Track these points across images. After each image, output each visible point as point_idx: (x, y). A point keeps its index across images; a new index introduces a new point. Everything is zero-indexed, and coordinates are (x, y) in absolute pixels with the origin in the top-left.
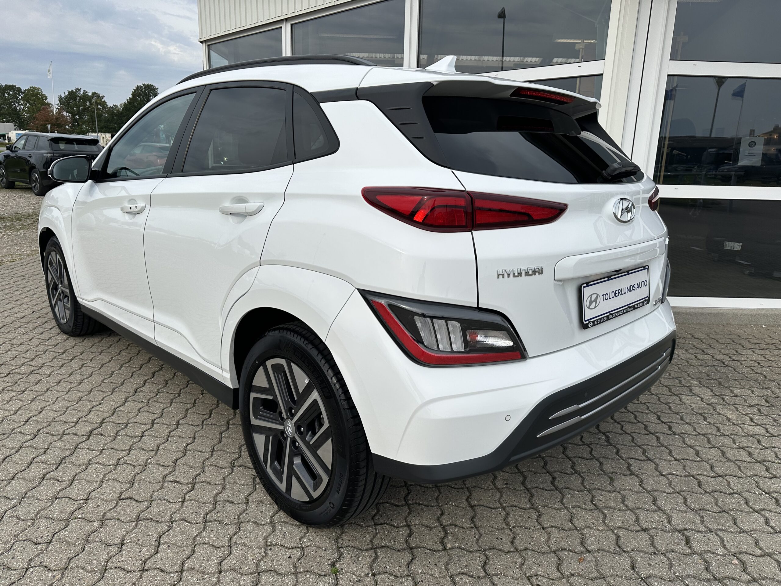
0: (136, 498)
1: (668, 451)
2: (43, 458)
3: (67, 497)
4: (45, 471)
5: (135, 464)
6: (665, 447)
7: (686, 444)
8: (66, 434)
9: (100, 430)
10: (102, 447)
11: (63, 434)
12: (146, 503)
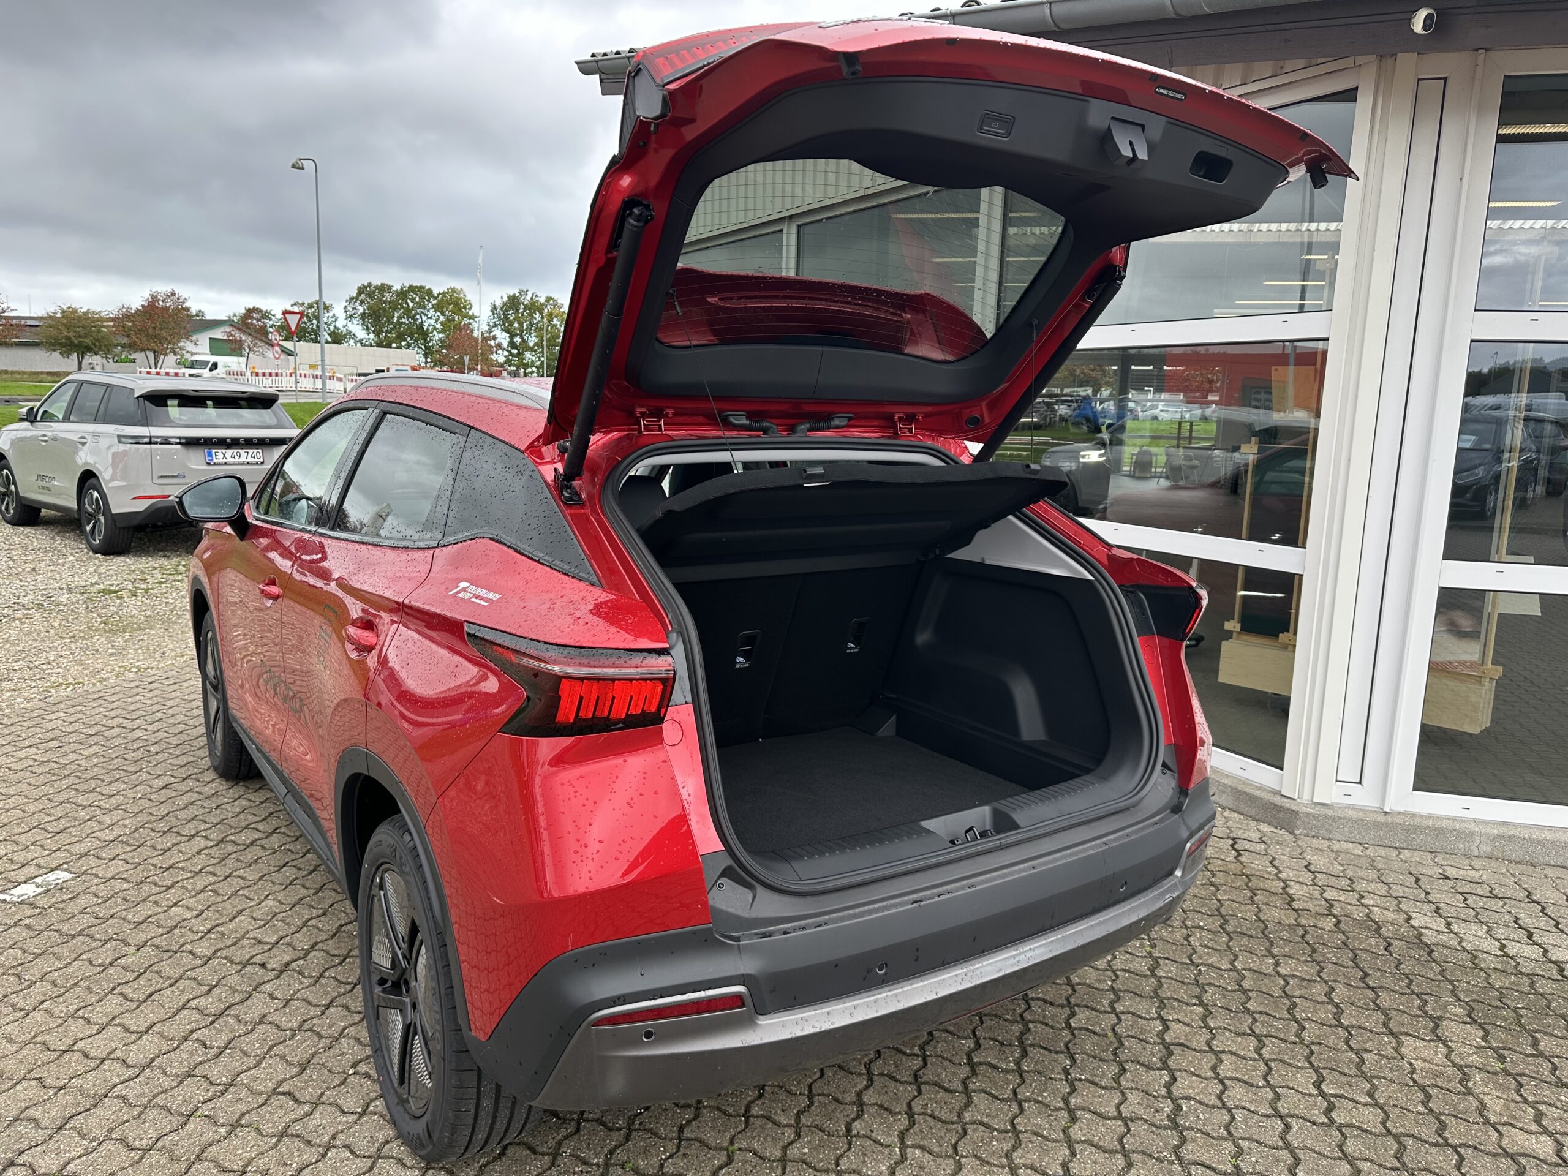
0: (298, 1095)
1: (1290, 1160)
2: (201, 1002)
3: (204, 1077)
4: (195, 1026)
5: (323, 1033)
6: (1290, 1152)
7: (1342, 1151)
8: (252, 964)
9: (302, 962)
10: (291, 996)
11: (248, 963)
12: (307, 1108)
